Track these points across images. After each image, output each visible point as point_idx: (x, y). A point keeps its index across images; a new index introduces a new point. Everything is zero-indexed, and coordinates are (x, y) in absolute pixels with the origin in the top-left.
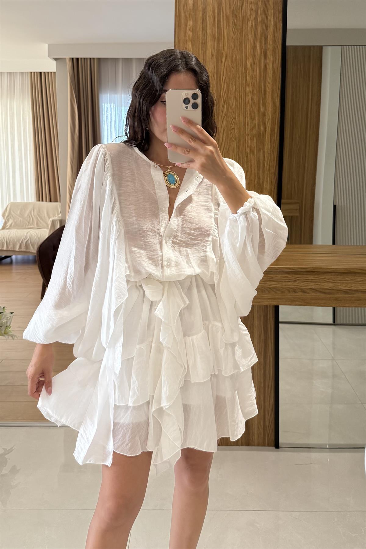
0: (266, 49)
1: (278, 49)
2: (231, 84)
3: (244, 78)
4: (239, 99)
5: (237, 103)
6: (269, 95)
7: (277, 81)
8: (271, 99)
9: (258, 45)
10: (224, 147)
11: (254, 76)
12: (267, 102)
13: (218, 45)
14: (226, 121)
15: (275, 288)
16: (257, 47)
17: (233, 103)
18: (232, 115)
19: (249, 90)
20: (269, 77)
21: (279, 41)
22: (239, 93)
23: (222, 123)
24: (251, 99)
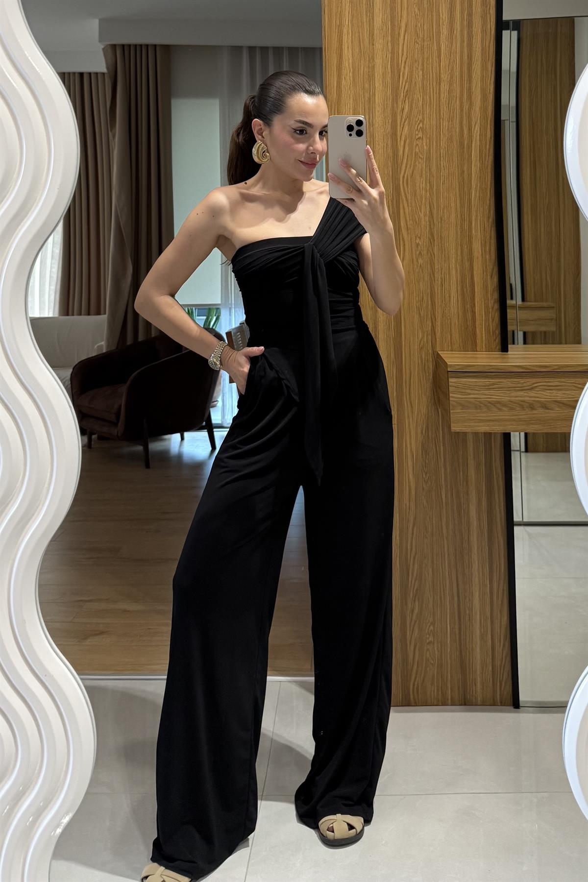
0: (470, 15)
1: (490, 13)
2: (415, 69)
3: (437, 59)
4: (428, 91)
5: (425, 98)
6: (476, 84)
7: (489, 63)
8: (479, 89)
9: (458, 7)
10: (406, 167)
11: (452, 56)
12: (474, 93)
13: (393, 9)
14: (409, 126)
15: (499, 403)
16: (456, 11)
17: (419, 98)
18: (418, 116)
20: (476, 56)
22: (428, 83)
23: (402, 130)
24: (449, 91)
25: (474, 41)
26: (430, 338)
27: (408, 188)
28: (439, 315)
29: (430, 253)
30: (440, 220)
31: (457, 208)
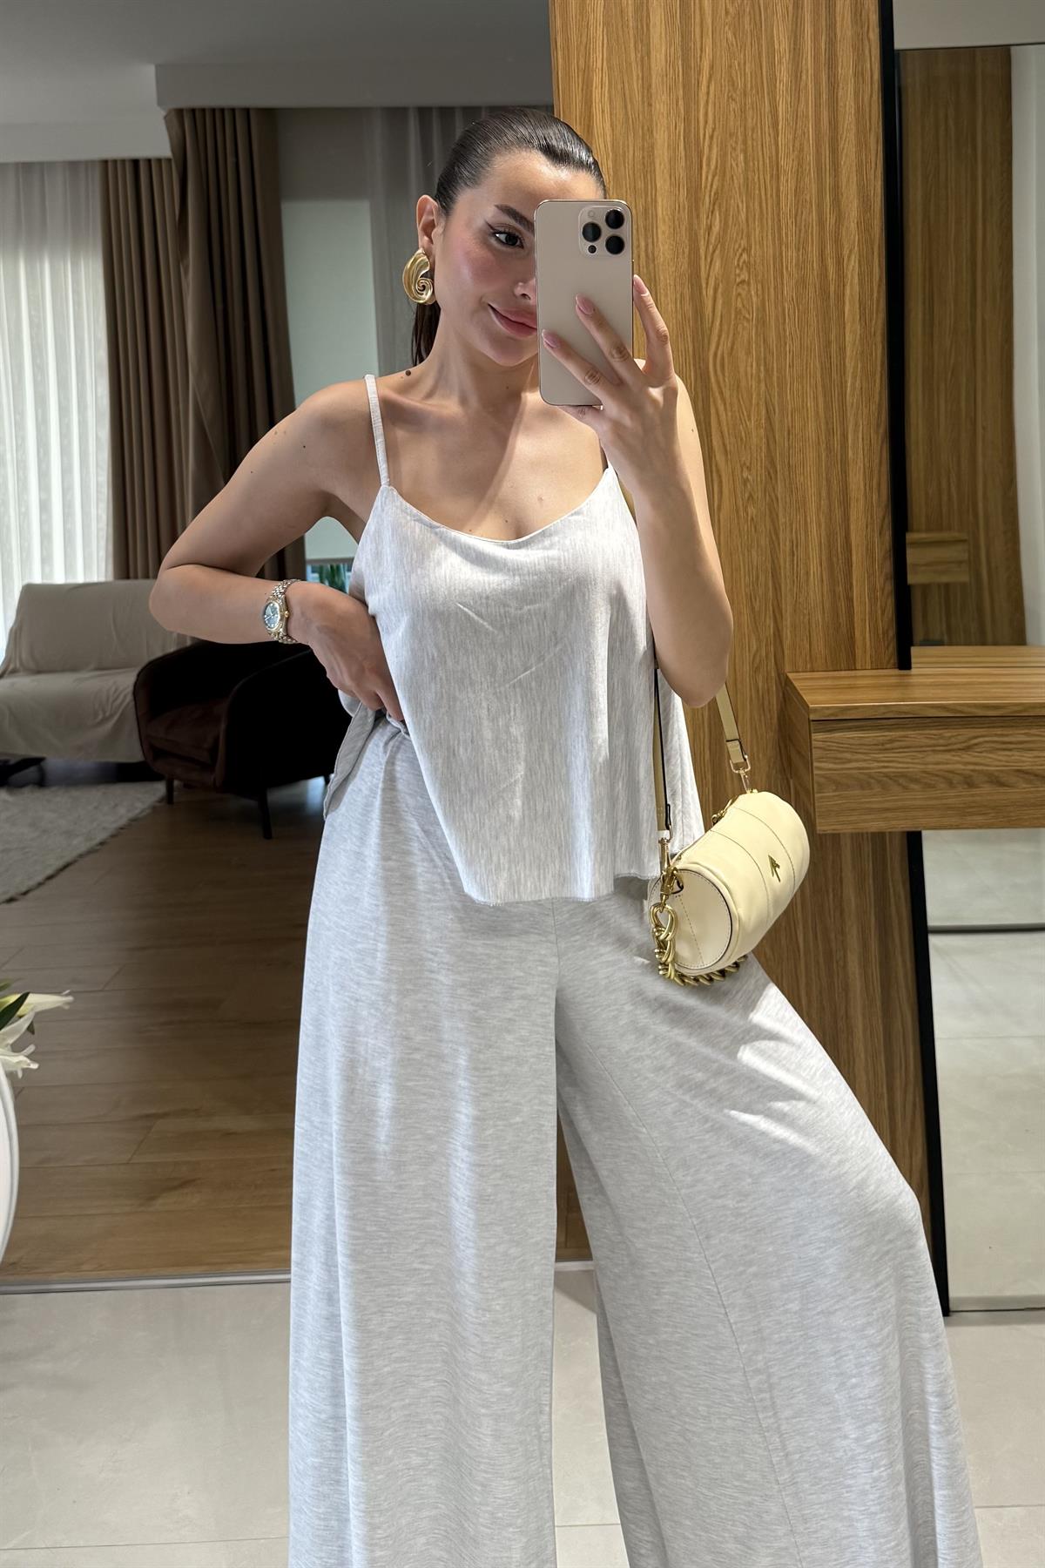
0: (832, 42)
1: (869, 39)
2: (729, 149)
3: (771, 130)
4: (757, 192)
5: (751, 205)
6: (849, 177)
7: (873, 133)
8: (855, 187)
9: (808, 29)
10: (720, 337)
11: (799, 123)
12: (845, 196)
13: (685, 36)
14: (722, 259)
15: (903, 775)
16: (804, 35)
17: (741, 205)
18: (739, 241)
19: (787, 164)
20: (847, 122)
21: (871, 13)
22: (757, 175)
23: (710, 268)
24: (796, 191)
25: (840, 94)
26: (772, 649)
27: (724, 375)
28: (788, 609)
29: (770, 495)
30: (786, 433)
31: (818, 412)
